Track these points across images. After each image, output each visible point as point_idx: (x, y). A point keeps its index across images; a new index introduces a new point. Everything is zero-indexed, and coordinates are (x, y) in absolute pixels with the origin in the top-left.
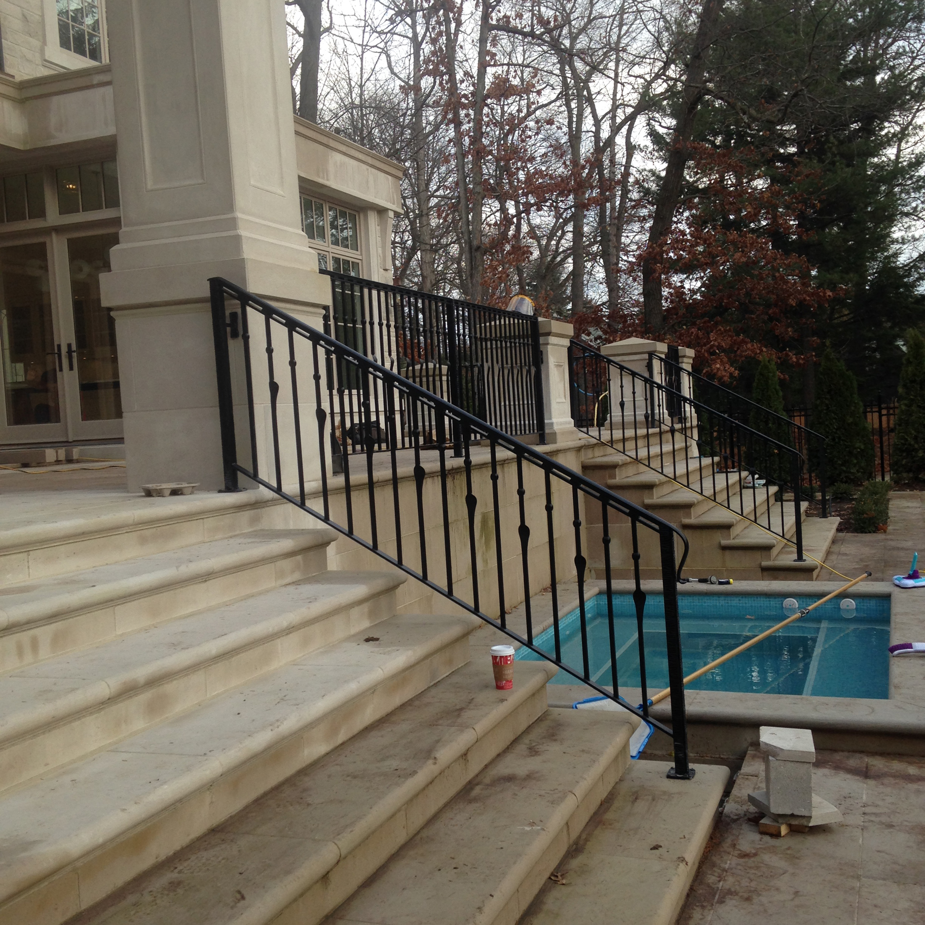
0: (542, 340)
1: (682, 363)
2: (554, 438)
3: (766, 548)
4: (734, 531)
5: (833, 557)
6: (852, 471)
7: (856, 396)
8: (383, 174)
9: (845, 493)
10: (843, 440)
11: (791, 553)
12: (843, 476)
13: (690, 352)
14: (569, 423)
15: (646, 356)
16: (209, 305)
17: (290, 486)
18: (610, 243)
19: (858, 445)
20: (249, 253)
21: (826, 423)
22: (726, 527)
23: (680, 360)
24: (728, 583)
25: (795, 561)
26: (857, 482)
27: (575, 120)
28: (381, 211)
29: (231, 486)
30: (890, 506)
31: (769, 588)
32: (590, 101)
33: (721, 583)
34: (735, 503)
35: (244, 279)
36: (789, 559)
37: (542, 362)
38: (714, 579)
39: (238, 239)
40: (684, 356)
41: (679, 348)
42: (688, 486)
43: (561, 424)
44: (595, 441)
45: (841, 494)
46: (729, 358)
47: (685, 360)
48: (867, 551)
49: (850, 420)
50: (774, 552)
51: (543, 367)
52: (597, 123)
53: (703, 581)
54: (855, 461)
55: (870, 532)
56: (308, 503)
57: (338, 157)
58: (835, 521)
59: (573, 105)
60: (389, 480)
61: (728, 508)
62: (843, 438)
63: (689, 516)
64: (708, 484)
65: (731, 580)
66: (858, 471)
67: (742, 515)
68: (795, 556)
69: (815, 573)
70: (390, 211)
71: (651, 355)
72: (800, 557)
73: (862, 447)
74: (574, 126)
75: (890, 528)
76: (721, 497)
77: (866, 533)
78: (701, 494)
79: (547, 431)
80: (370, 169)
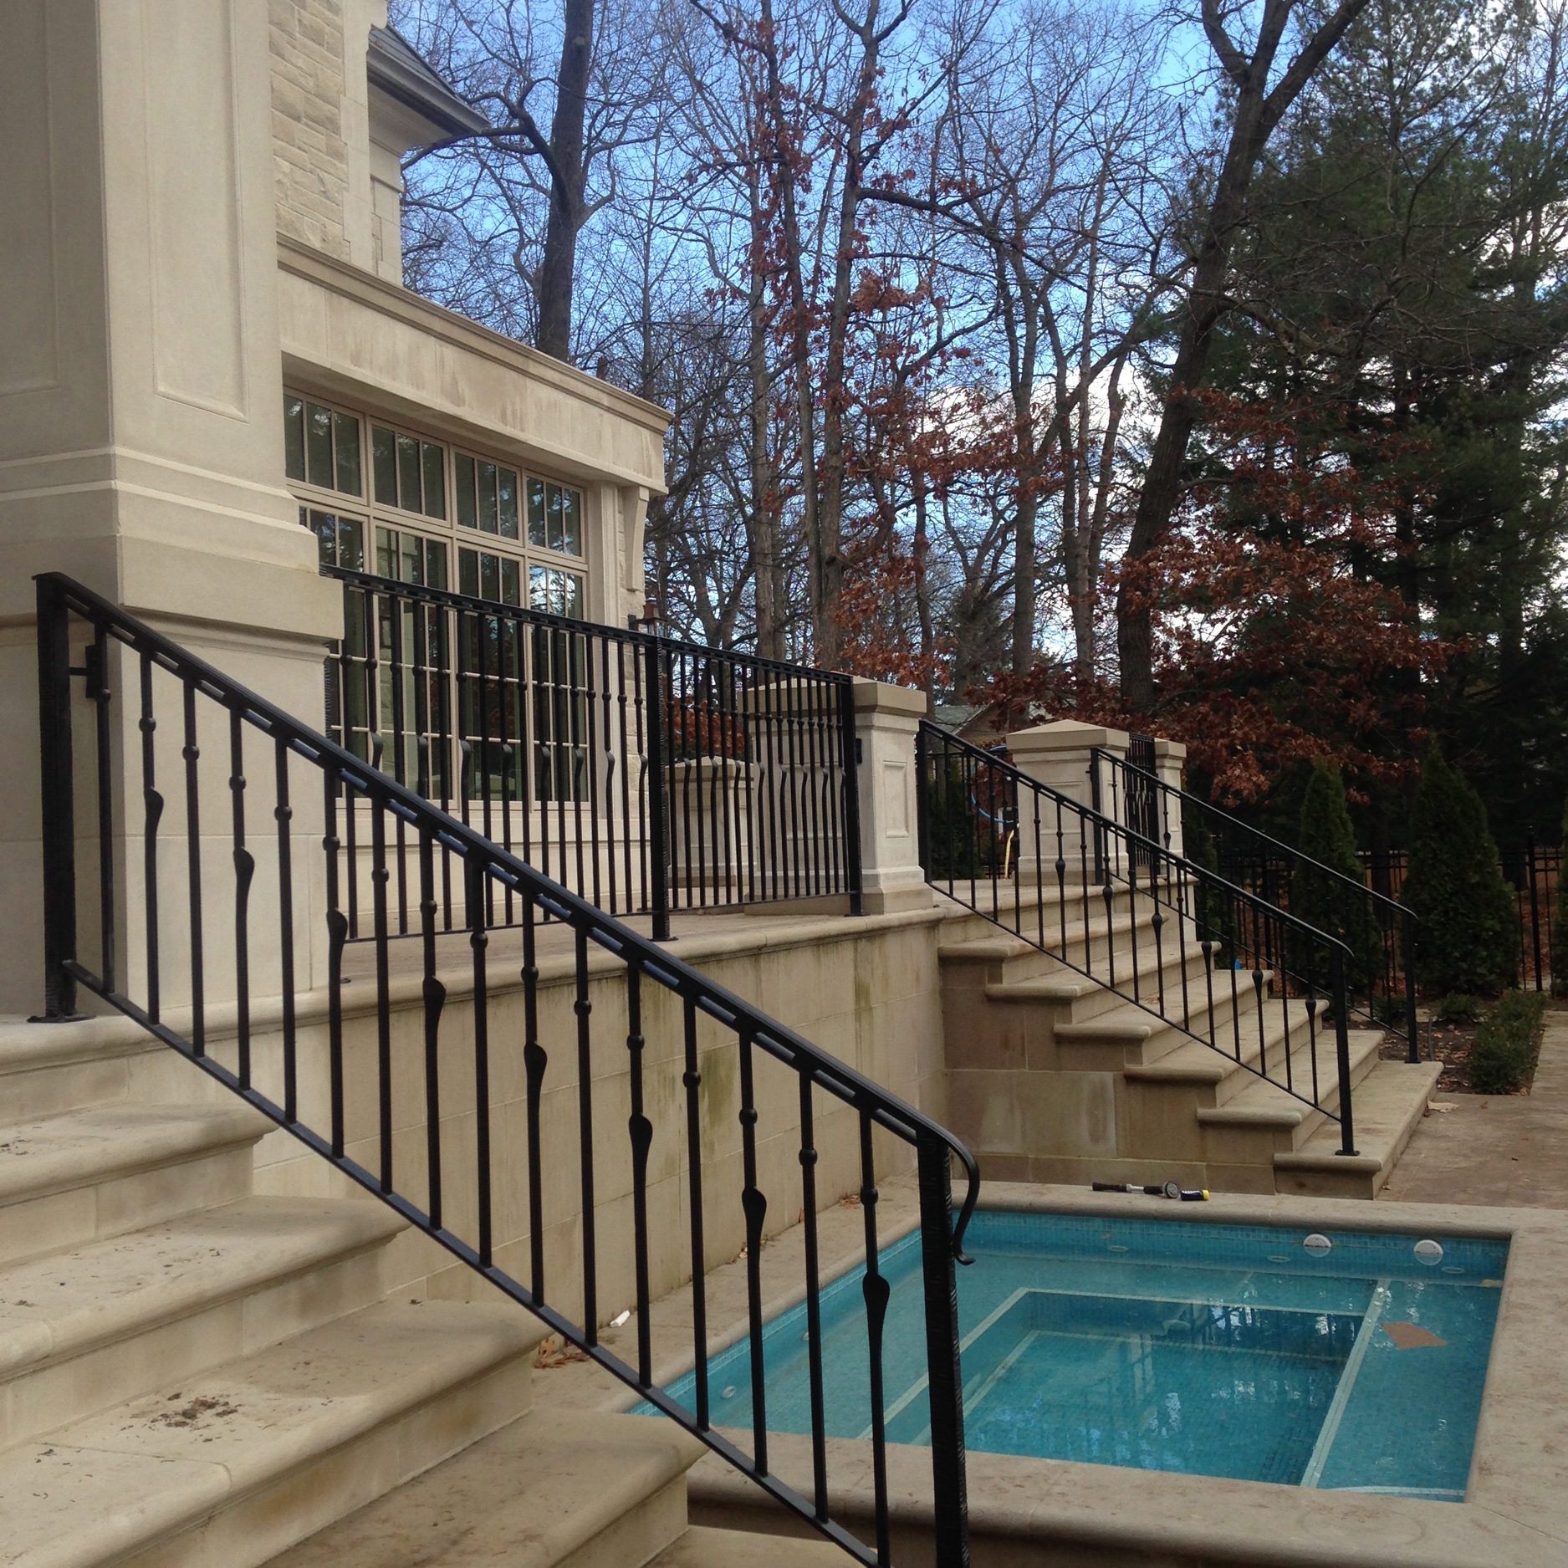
0: (859, 720)
1: (1163, 767)
2: (877, 904)
3: (1282, 1129)
4: (1222, 1092)
5: (1422, 1144)
6: (1479, 970)
7: (1486, 835)
8: (631, 426)
9: (1465, 1012)
10: (1462, 914)
11: (1331, 1136)
12: (1462, 978)
13: (1178, 749)
14: (914, 875)
15: (1087, 754)
16: (34, 631)
17: (176, 1012)
18: (1079, 561)
19: (1489, 923)
20: (130, 526)
21: (1433, 883)
22: (1206, 1084)
23: (1158, 762)
24: (1199, 1197)
25: (1338, 1153)
26: (1488, 993)
27: (1022, 355)
28: (626, 489)
29: (60, 1007)
30: (1545, 1040)
31: (1276, 1212)
32: (1050, 323)
33: (1186, 1198)
34: (1225, 1040)
35: (112, 578)
36: (1324, 1148)
37: (860, 761)
38: (1172, 1189)
39: (110, 496)
40: (1165, 756)
41: (1156, 740)
42: (1136, 1002)
43: (896, 877)
44: (962, 910)
45: (1458, 1013)
46: (1259, 760)
47: (1168, 763)
48: (1487, 1132)
49: (1475, 879)
50: (1299, 1135)
51: (860, 771)
52: (1061, 362)
53: (1152, 1191)
54: (1485, 953)
55: (1500, 1093)
56: (210, 1051)
57: (545, 392)
58: (1433, 1068)
59: (1020, 331)
60: (373, 1007)
61: (1212, 1045)
62: (1461, 911)
63: (1137, 1058)
64: (1173, 997)
65: (1206, 1192)
66: (1491, 972)
67: (1237, 1060)
68: (1338, 1144)
69: (1377, 1181)
70: (641, 489)
71: (1096, 753)
72: (1348, 1148)
73: (1498, 927)
74: (1020, 363)
75: (1538, 1085)
76: (1200, 1028)
77: (1491, 1093)
78: (1161, 1016)
79: (865, 890)
80: (606, 415)
